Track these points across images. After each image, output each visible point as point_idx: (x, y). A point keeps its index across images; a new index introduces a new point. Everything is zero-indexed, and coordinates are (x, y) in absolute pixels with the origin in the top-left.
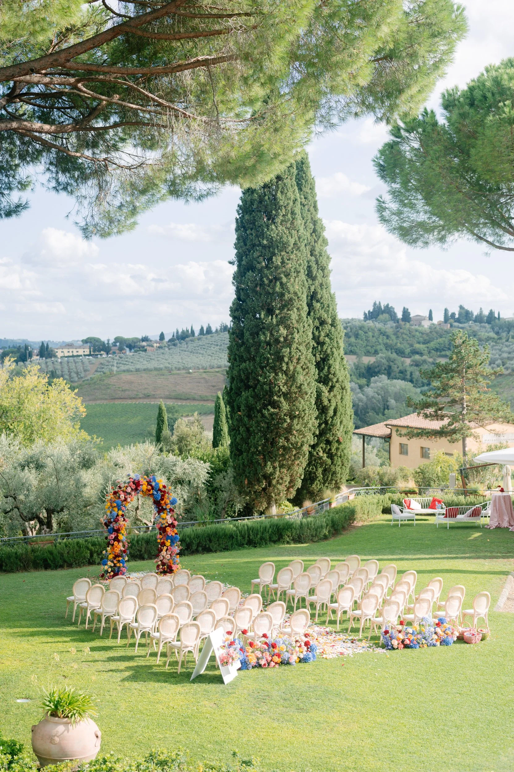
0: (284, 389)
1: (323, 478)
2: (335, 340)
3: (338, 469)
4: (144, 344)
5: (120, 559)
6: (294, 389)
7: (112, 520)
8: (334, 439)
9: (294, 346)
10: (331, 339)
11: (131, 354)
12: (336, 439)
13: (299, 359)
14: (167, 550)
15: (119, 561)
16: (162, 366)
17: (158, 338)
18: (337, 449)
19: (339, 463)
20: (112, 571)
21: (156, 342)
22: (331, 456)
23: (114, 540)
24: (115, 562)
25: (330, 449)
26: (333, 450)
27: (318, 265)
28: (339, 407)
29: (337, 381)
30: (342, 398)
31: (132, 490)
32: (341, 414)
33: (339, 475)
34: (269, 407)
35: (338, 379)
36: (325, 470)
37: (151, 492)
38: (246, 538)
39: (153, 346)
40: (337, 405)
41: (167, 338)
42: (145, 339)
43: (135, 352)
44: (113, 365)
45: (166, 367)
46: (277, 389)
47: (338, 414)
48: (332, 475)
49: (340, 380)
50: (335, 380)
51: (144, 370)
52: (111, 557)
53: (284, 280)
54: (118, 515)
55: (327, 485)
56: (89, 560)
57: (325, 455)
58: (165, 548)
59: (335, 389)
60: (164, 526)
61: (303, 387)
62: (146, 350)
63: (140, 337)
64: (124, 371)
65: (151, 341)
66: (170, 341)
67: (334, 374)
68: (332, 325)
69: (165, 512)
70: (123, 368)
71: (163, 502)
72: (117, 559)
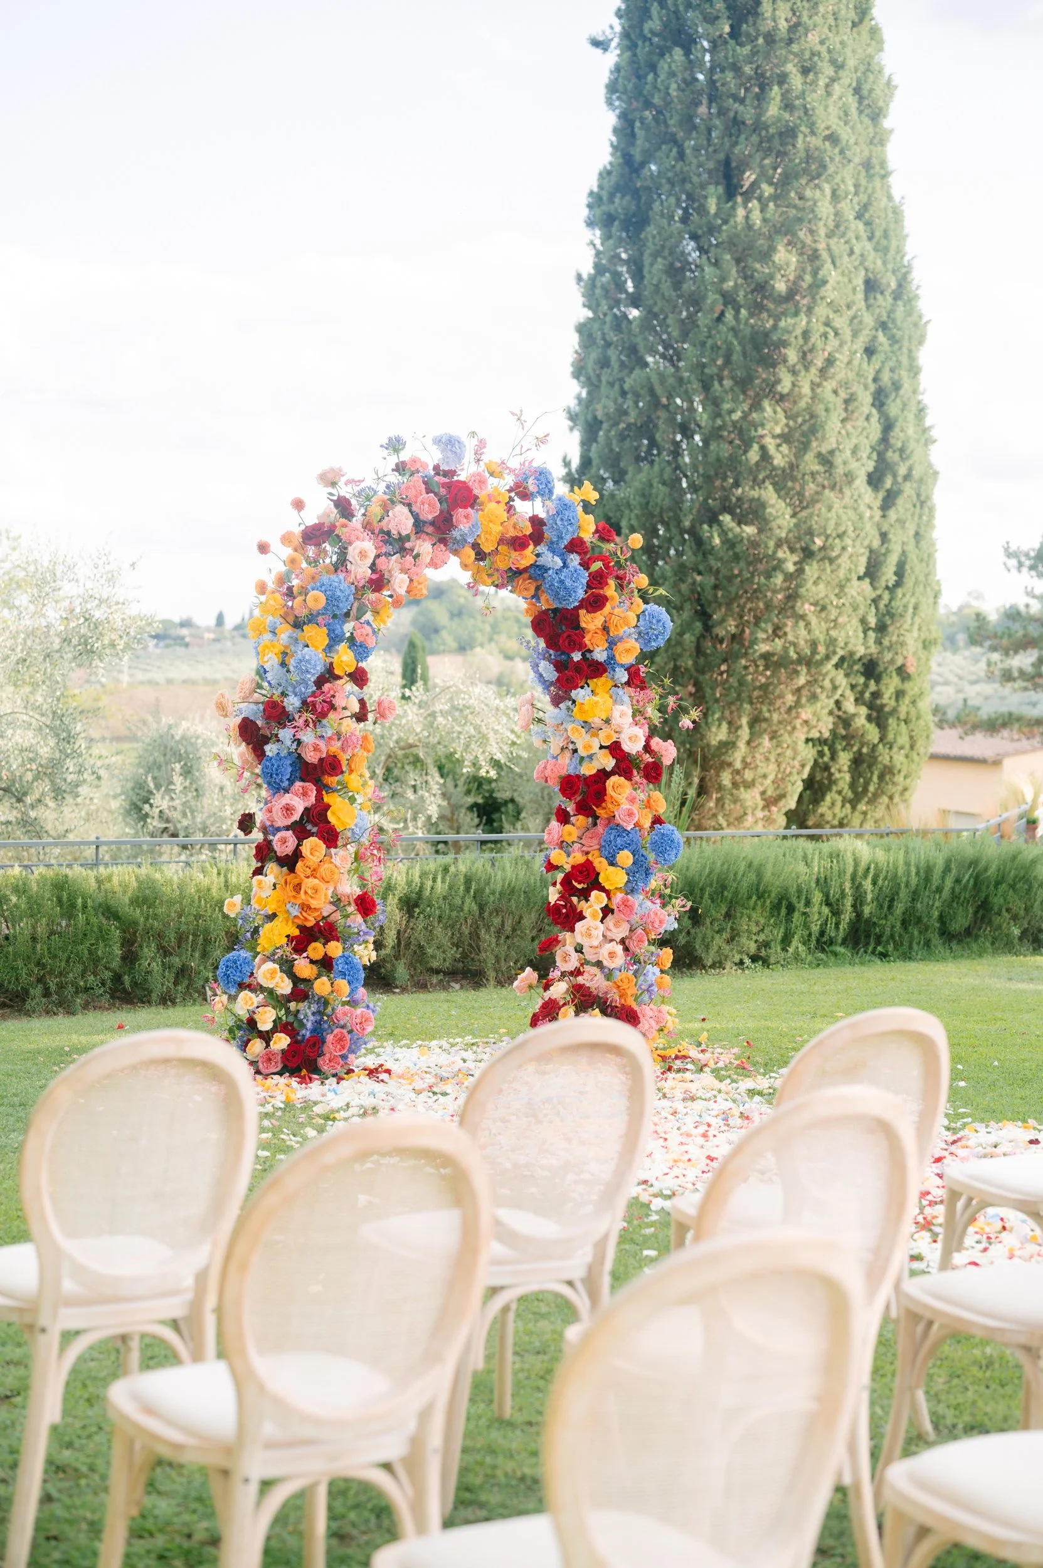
0: (780, 457)
1: (853, 786)
2: (906, 343)
3: (899, 758)
4: (184, 632)
5: (335, 949)
6: (810, 463)
7: (292, 703)
8: (892, 661)
9: (821, 311)
10: (893, 340)
11: (158, 651)
12: (899, 663)
13: (830, 361)
14: (607, 911)
15: (326, 964)
16: (218, 676)
17: (212, 622)
18: (899, 694)
19: (903, 740)
20: (280, 1026)
21: (208, 630)
22: (879, 716)
23: (300, 830)
24: (303, 968)
25: (876, 695)
26: (888, 699)
27: (861, 99)
28: (913, 557)
29: (907, 477)
30: (917, 534)
31: (419, 525)
32: (916, 583)
33: (899, 779)
34: (726, 519)
35: (910, 469)
36: (857, 761)
37: (527, 558)
38: (847, 916)
39: (202, 638)
40: (904, 553)
41: (230, 622)
42: (186, 624)
43: (167, 646)
44: (120, 671)
45: (226, 679)
46: (754, 455)
47: (909, 581)
48: (881, 777)
49: (916, 474)
50: (902, 471)
51: (185, 682)
52: (275, 935)
53: (796, 81)
54: (329, 675)
55: (862, 807)
56: (117, 978)
57: (863, 711)
58: (597, 899)
59: (900, 501)
60: (588, 770)
61: (838, 460)
62: (187, 645)
63: (177, 620)
64: (142, 683)
65: (198, 627)
66: (237, 628)
67: (902, 450)
68: (897, 296)
69: (600, 683)
70: (140, 676)
71: (591, 622)
72: (316, 950)
